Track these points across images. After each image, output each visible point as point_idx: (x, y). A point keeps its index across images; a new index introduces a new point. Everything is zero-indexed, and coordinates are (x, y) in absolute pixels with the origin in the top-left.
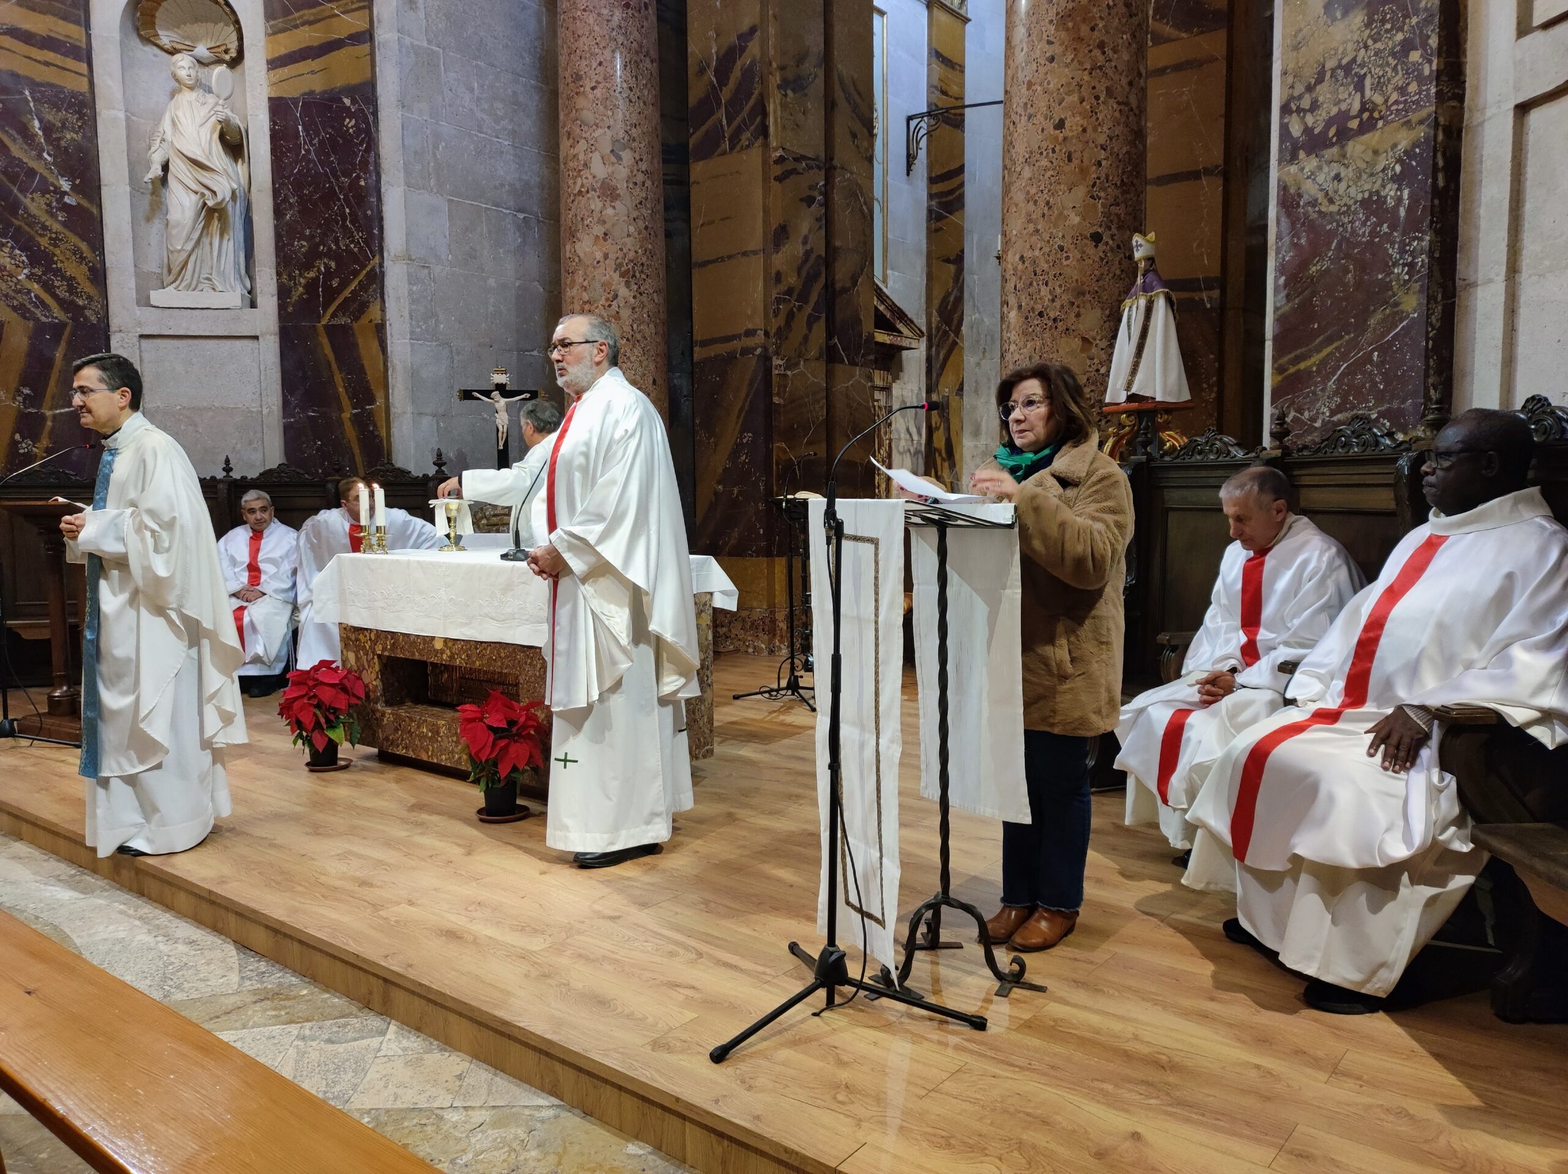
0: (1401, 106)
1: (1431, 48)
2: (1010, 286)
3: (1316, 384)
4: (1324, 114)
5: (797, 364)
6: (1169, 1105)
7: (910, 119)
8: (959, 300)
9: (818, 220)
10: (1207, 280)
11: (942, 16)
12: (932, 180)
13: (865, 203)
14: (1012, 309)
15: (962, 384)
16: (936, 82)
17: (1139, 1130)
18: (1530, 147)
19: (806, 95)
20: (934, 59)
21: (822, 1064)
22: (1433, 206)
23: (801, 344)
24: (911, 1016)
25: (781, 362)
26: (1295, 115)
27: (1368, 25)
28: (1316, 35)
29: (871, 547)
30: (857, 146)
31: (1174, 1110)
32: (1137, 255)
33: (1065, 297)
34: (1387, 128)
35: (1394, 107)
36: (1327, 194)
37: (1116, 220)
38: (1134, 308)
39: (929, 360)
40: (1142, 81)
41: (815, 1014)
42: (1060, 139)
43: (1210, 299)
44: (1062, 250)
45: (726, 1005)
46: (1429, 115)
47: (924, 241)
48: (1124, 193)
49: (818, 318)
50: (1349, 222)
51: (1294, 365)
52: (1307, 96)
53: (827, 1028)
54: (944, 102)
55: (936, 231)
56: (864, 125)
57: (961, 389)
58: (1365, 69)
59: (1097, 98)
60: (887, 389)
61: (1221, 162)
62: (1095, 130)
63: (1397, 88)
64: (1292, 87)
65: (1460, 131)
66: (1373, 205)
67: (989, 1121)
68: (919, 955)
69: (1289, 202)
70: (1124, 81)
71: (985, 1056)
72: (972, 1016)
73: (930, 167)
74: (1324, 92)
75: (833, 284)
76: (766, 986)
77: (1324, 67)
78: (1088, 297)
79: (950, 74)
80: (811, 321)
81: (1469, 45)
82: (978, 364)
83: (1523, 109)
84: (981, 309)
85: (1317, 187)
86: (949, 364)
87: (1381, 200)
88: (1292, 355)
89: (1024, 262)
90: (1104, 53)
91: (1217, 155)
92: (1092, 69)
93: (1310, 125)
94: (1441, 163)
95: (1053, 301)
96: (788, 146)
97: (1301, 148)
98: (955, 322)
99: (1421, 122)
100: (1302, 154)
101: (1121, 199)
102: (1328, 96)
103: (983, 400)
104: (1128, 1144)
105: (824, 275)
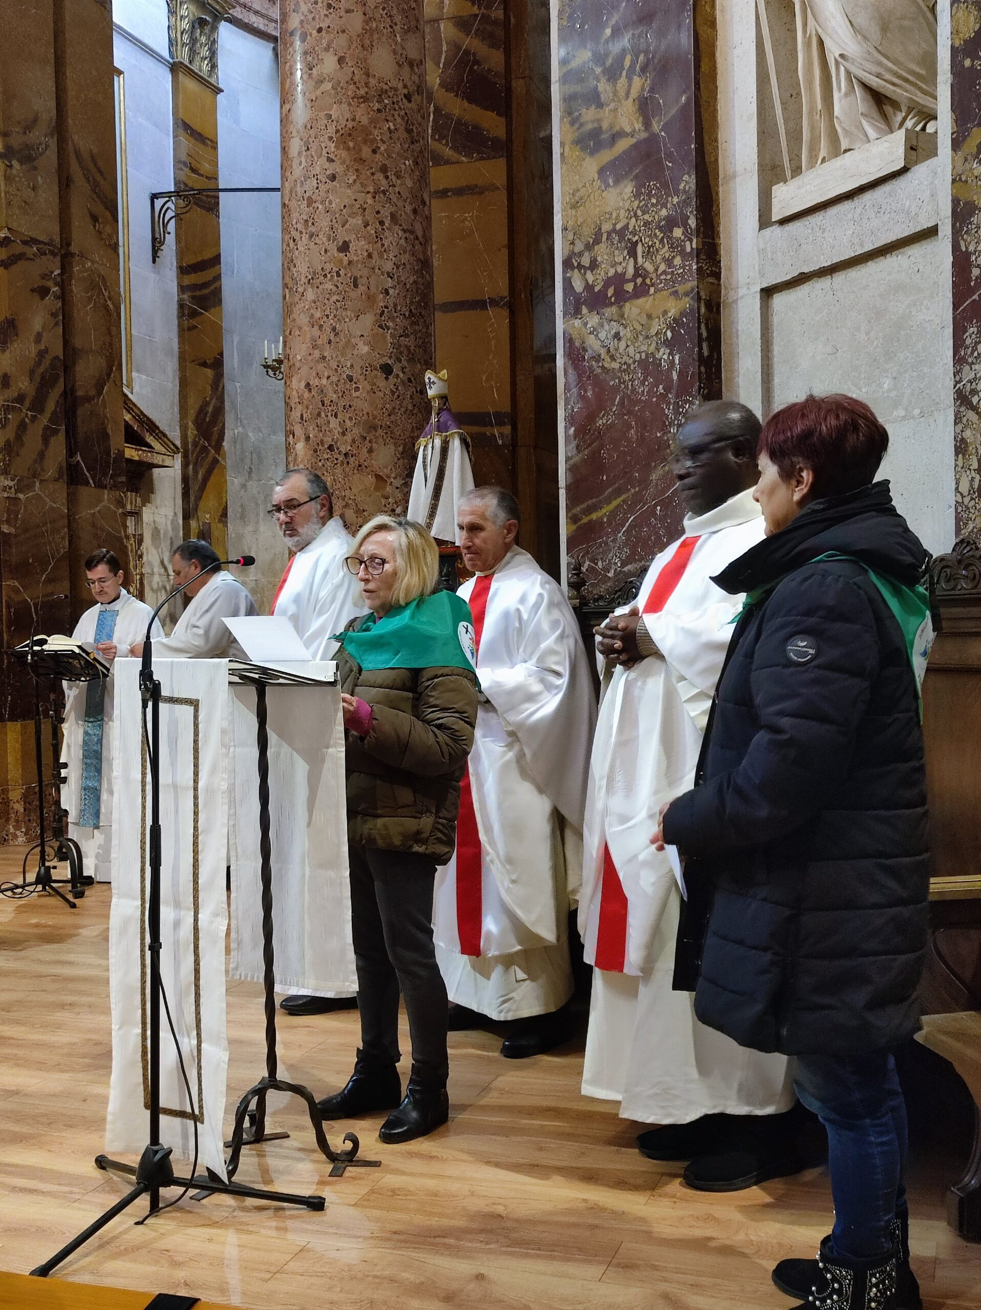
0: (669, 277)
1: (691, 228)
2: (295, 415)
3: (607, 534)
4: (602, 273)
5: (30, 487)
6: (508, 1246)
7: (154, 197)
8: (219, 411)
9: (54, 315)
10: (497, 415)
11: (190, 85)
12: (183, 270)
13: (110, 298)
14: (299, 440)
15: (225, 509)
16: (184, 157)
17: (482, 1272)
18: (775, 328)
19: (35, 168)
20: (181, 131)
21: (154, 1268)
22: (700, 373)
23: (35, 461)
24: (245, 1209)
25: (11, 484)
26: (576, 270)
27: (637, 195)
28: (592, 197)
29: (190, 709)
30: (99, 231)
31: (514, 1249)
32: (431, 393)
33: (356, 431)
34: (658, 295)
35: (663, 277)
36: (609, 351)
37: (406, 352)
38: (430, 446)
39: (185, 479)
40: (426, 209)
41: (137, 1223)
42: (345, 262)
43: (501, 435)
44: (351, 380)
45: (33, 1230)
46: (693, 290)
47: (176, 340)
48: (413, 323)
49: (55, 432)
50: (630, 380)
51: (586, 516)
52: (586, 254)
53: (154, 1234)
54: (197, 182)
55: (190, 329)
56: (107, 208)
57: (224, 514)
58: (637, 238)
59: (382, 223)
60: (137, 514)
61: (506, 293)
62: (381, 257)
63: (664, 259)
64: (572, 243)
65: (718, 305)
66: (649, 365)
67: (339, 1290)
68: (244, 1150)
69: (575, 354)
70: (409, 209)
71: (327, 1233)
72: (310, 1197)
73: (181, 254)
74: (602, 252)
75: (73, 390)
76: (76, 1204)
77: (600, 229)
78: (380, 431)
79: (200, 149)
80: (48, 435)
81: (721, 228)
82: (244, 486)
83: (768, 293)
84: (245, 422)
85: (600, 343)
86: (210, 485)
87: (657, 364)
88: (584, 506)
89: (310, 390)
90: (387, 177)
91: (502, 286)
92: (375, 193)
93: (590, 282)
94: (705, 334)
95: (344, 434)
96: (14, 225)
97: (583, 303)
98: (215, 437)
99: (686, 294)
100: (585, 310)
101: (410, 330)
102: (605, 257)
103: (250, 528)
104: (472, 1286)
105: (62, 380)
